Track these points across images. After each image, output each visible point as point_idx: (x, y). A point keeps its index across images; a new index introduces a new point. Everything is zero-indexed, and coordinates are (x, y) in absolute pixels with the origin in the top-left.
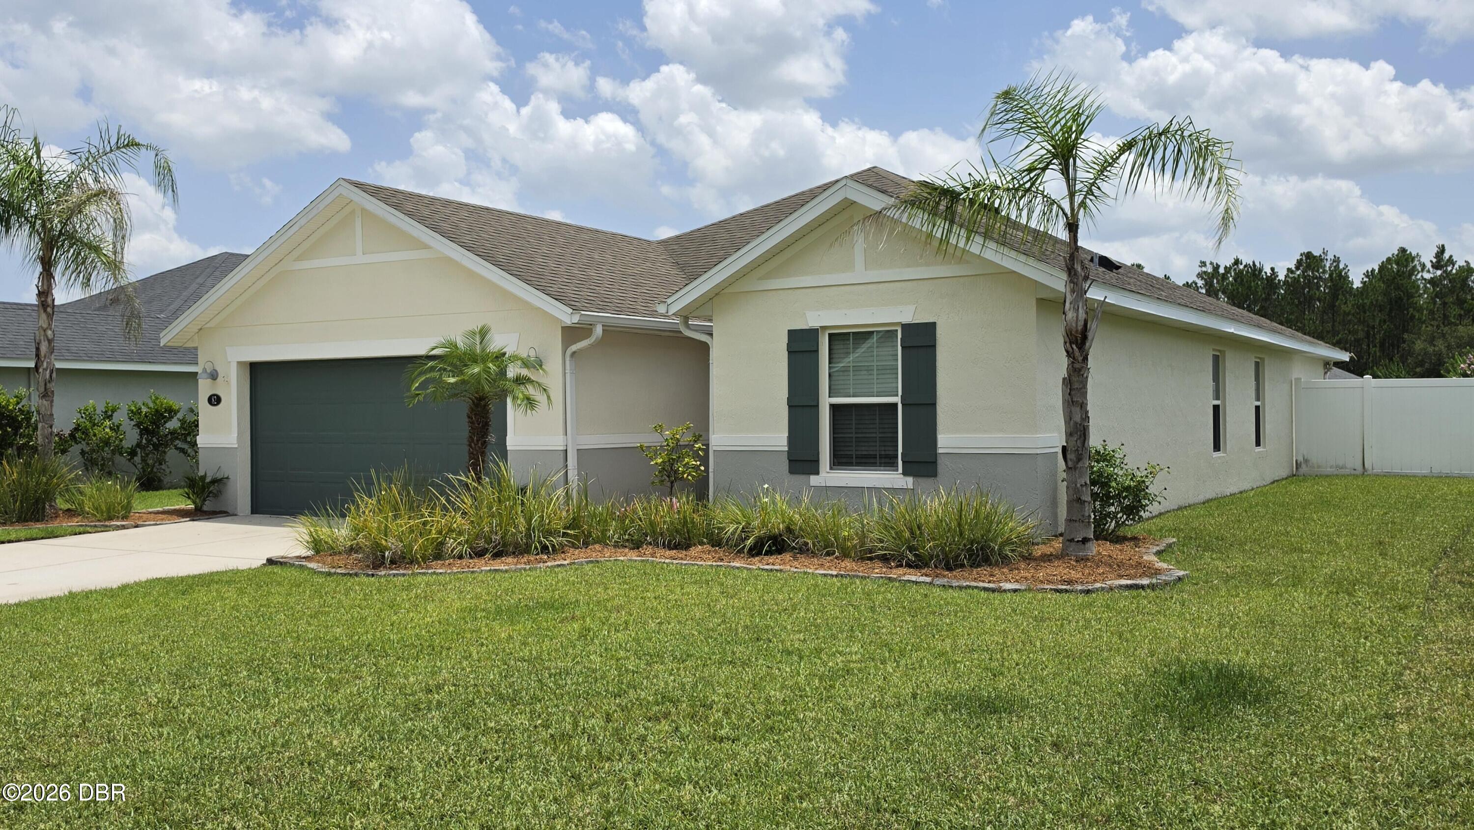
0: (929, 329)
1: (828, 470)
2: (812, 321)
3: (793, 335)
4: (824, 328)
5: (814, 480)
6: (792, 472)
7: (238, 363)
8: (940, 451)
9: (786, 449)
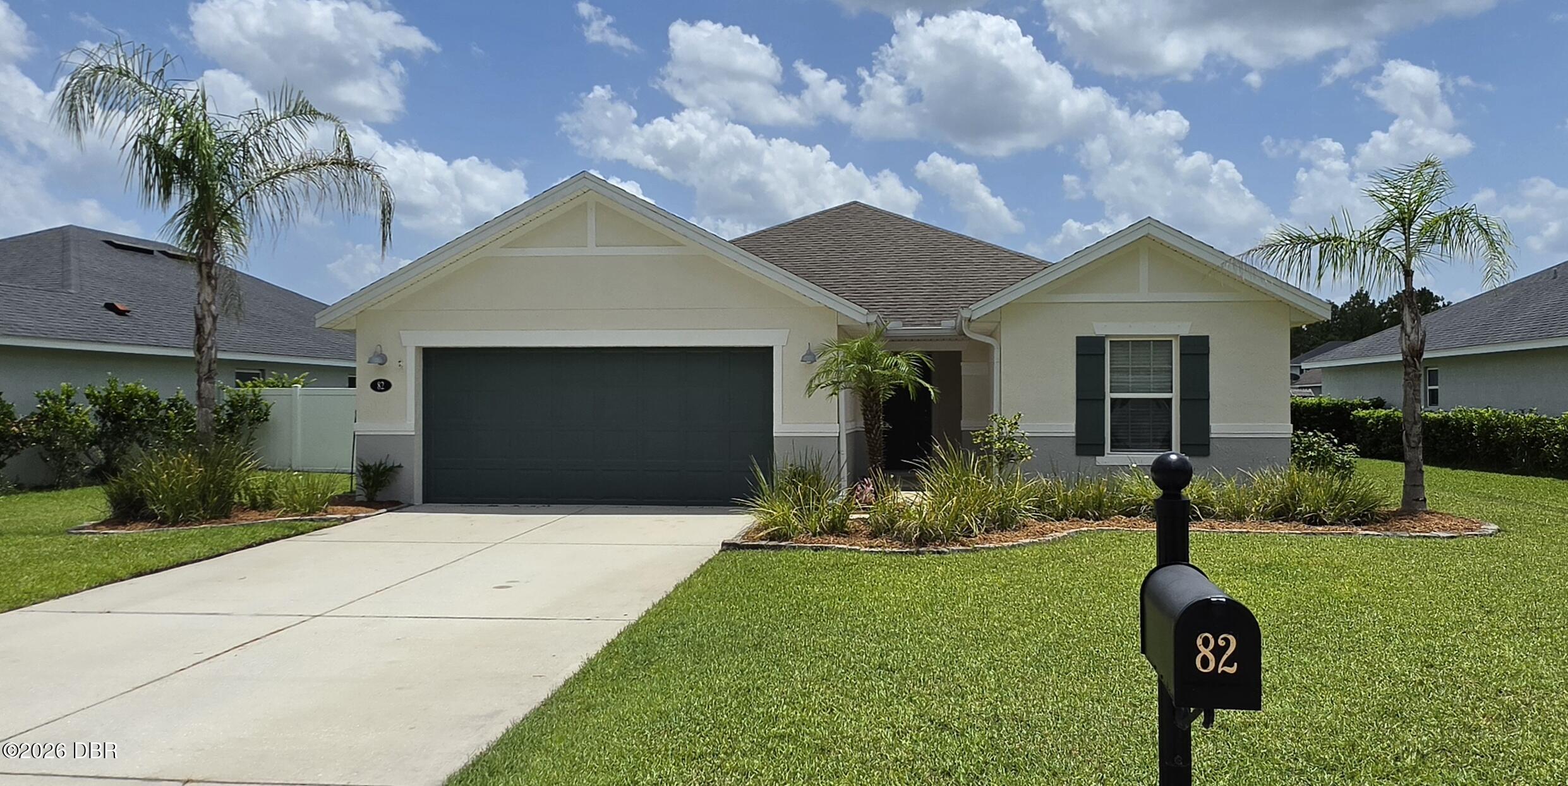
0: (1204, 341)
1: (1109, 452)
2: (1099, 329)
3: (1082, 342)
4: (1107, 336)
5: (1100, 460)
6: (1078, 453)
7: (416, 347)
8: (1212, 436)
9: (1074, 435)
